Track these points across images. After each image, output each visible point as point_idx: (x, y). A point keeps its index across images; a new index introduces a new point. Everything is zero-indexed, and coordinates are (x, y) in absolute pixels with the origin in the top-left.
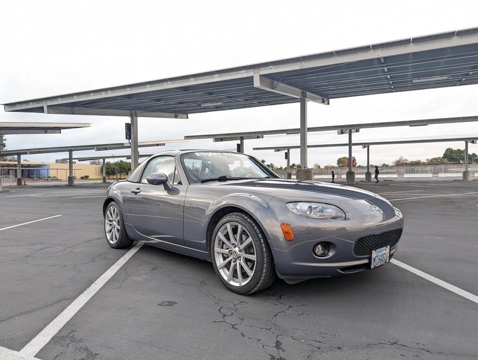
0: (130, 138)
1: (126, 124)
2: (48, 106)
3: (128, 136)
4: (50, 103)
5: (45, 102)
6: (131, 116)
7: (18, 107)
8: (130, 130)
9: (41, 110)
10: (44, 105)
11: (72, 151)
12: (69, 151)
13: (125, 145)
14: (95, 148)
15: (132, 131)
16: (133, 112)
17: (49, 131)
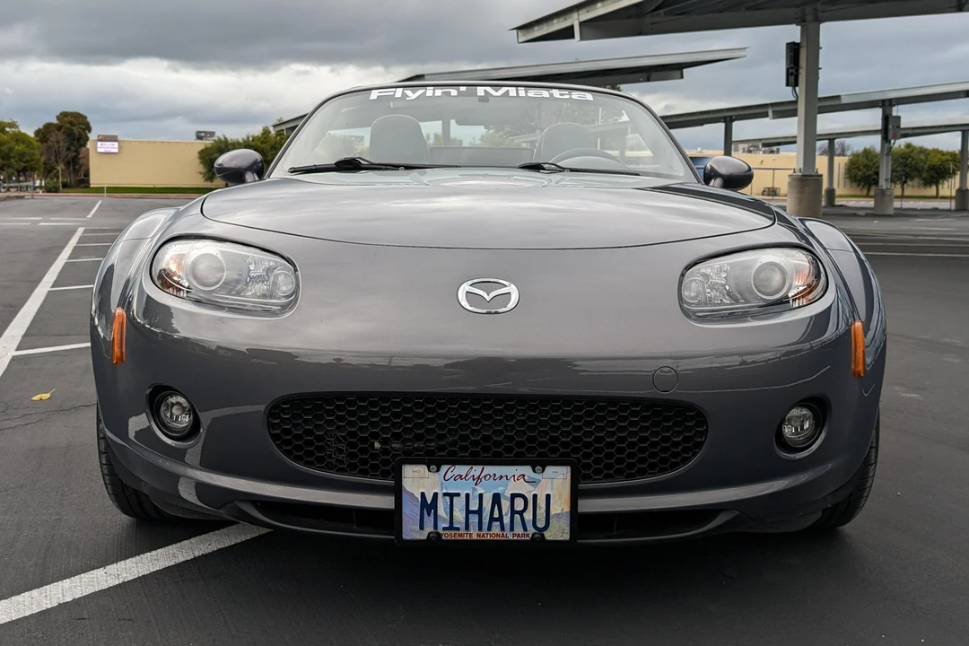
0: (796, 84)
1: (787, 44)
2: (581, 24)
3: (792, 78)
4: (586, 15)
5: (575, 15)
6: (800, 21)
7: (538, 32)
8: (799, 62)
9: (567, 33)
10: (575, 20)
11: (732, 120)
12: (725, 122)
13: (844, 101)
14: (770, 114)
15: (803, 62)
16: (808, 9)
17: (654, 75)
